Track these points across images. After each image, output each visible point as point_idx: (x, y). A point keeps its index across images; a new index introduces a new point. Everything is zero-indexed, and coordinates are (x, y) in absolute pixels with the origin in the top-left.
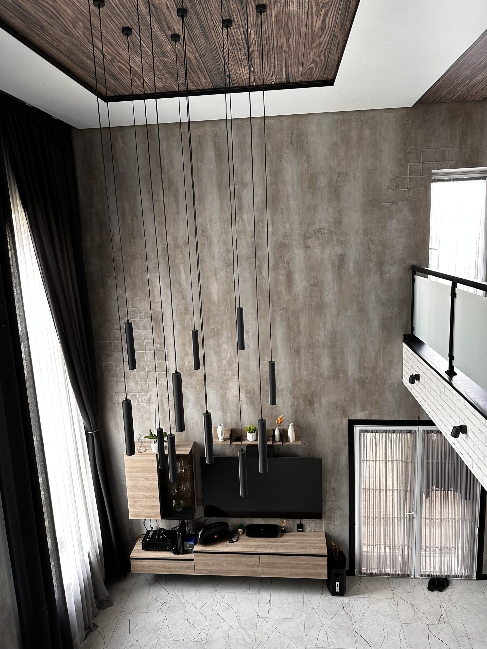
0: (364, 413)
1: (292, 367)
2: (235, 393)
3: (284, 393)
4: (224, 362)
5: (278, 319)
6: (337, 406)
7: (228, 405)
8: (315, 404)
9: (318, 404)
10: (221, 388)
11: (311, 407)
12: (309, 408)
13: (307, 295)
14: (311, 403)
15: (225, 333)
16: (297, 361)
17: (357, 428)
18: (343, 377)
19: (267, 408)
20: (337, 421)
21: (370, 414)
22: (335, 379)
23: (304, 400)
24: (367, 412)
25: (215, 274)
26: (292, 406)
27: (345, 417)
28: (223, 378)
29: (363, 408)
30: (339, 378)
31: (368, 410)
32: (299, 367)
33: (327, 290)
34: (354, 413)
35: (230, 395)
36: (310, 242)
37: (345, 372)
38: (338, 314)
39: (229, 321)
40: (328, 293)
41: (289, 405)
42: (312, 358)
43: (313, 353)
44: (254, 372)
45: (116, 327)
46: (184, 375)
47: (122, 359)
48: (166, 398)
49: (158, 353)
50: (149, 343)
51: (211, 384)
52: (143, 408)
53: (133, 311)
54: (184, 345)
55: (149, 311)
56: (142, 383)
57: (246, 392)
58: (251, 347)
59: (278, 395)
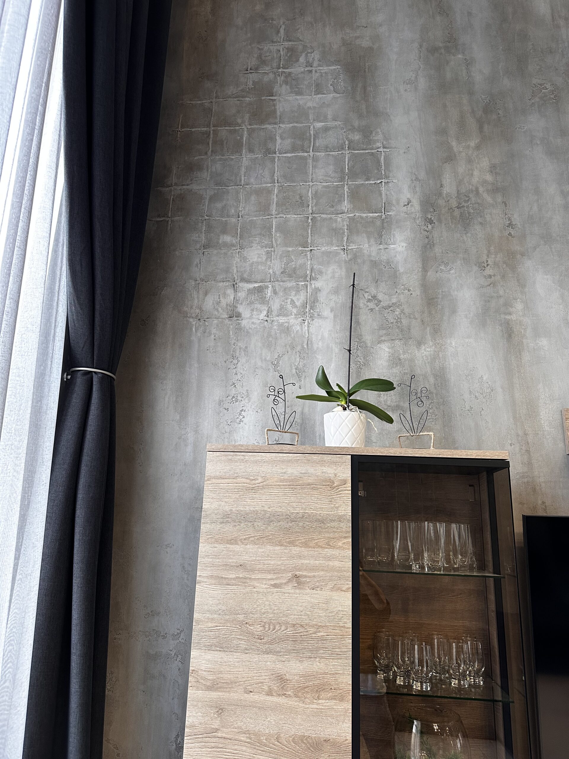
45: (231, 90)
46: (440, 221)
47: (233, 178)
48: (369, 301)
49: (354, 157)
50: (326, 129)
51: (538, 249)
52: (283, 335)
53: (287, 49)
54: (443, 132)
55: (335, 47)
56: (290, 249)
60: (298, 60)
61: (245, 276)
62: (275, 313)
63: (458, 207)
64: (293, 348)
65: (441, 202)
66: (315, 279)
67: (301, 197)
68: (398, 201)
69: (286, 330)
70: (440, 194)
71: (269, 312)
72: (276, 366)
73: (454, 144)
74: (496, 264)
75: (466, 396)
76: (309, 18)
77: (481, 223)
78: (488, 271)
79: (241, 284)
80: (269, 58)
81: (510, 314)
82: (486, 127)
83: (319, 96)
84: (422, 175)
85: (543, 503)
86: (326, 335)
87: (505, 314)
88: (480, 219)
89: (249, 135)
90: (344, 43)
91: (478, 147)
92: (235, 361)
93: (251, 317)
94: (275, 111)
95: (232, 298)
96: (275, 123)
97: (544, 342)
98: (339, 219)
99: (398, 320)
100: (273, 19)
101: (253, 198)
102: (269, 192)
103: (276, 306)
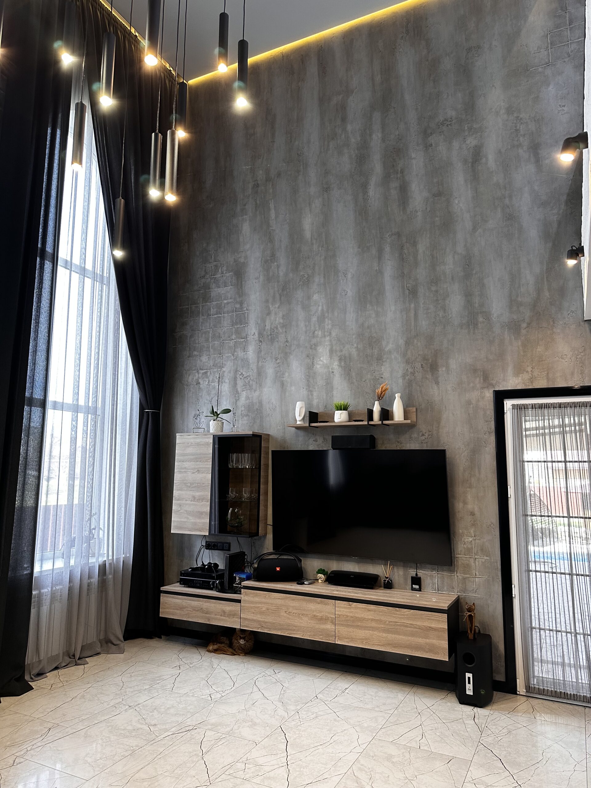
0: (520, 378)
1: (405, 317)
2: (325, 361)
3: (393, 357)
4: (314, 319)
5: (387, 249)
6: (475, 371)
7: (315, 380)
8: (440, 370)
9: (444, 369)
10: (308, 356)
11: (432, 375)
12: (429, 376)
13: (428, 209)
14: (433, 367)
15: (317, 279)
16: (412, 305)
17: (508, 404)
18: (483, 322)
19: (367, 381)
20: (474, 395)
21: (532, 380)
22: (471, 327)
23: (422, 365)
24: (526, 376)
25: (310, 204)
26: (404, 376)
27: (487, 387)
28: (310, 341)
29: (519, 370)
30: (477, 324)
31: (527, 372)
32: (416, 315)
33: (456, 198)
34: (504, 380)
36: (432, 140)
37: (487, 316)
38: (475, 229)
39: (322, 262)
40: (459, 201)
41: (400, 373)
42: (435, 298)
43: (437, 291)
44: (352, 329)
45: (196, 288)
46: (264, 341)
47: (197, 327)
48: (240, 375)
49: (237, 315)
50: (228, 303)
51: (295, 351)
52: (213, 390)
53: (215, 265)
54: (267, 301)
55: (231, 263)
56: (216, 356)
57: (340, 360)
58: (350, 293)
59: (384, 360)
60: (219, 271)
61: (201, 368)
62: (211, 382)
64: (216, 395)
65: (265, 333)
66: (224, 367)
67: (219, 334)
68: (251, 333)
70: (265, 330)
71: (209, 381)
72: (211, 402)
73: (271, 306)
74: (281, 358)
75: (268, 410)
76: (222, 249)
77: (277, 341)
78: (278, 361)
79: (200, 371)
80: (208, 271)
81: (283, 378)
82: (282, 297)
83: (226, 288)
84: (259, 322)
85: (287, 446)
86: (226, 389)
87: (282, 378)
88: (277, 340)
89: (202, 308)
90: (235, 261)
91: (279, 307)
92: (198, 401)
93: (203, 384)
94: (210, 296)
95: (197, 376)
96: (211, 302)
97: (293, 388)
98: (231, 343)
99: (249, 382)
100: (210, 251)
101: (204, 335)
102: (209, 332)
103: (211, 379)
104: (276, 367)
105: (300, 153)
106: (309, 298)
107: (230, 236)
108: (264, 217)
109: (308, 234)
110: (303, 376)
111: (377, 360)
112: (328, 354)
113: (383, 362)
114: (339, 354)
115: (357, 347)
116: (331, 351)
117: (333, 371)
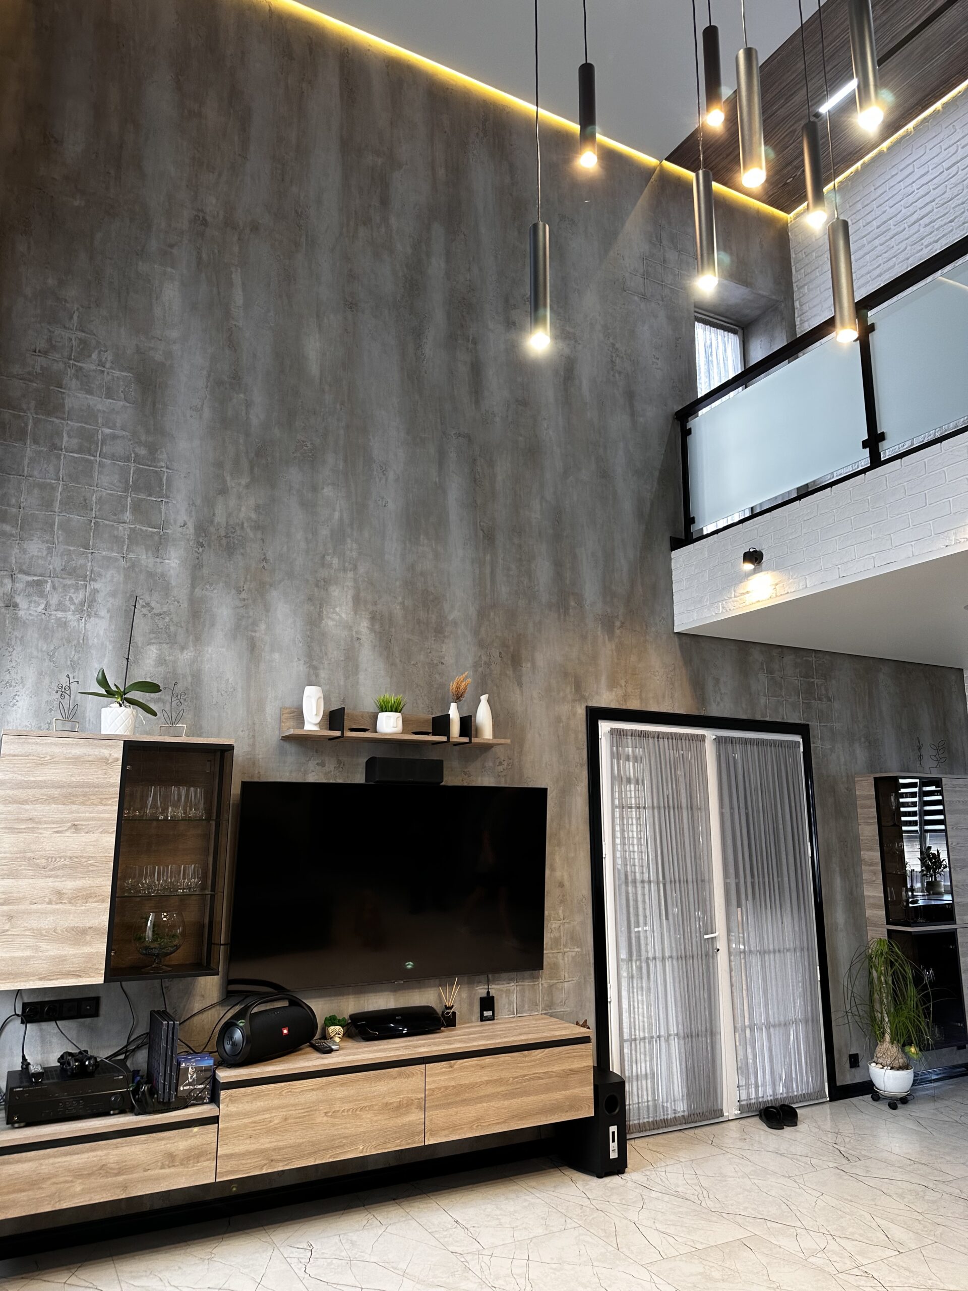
0: (614, 693)
1: (477, 571)
2: (344, 616)
3: (459, 632)
4: (324, 532)
5: (453, 455)
6: (566, 674)
7: (323, 648)
8: (524, 665)
9: (529, 665)
10: (310, 599)
11: (514, 671)
12: (510, 672)
13: (510, 419)
14: (515, 660)
15: (330, 459)
16: (488, 557)
17: (604, 727)
18: (575, 608)
19: (419, 665)
20: (564, 710)
21: (626, 697)
22: (561, 610)
23: (500, 653)
24: (620, 692)
25: (318, 316)
26: (476, 665)
27: (579, 700)
28: (316, 572)
29: (613, 684)
30: (568, 609)
32: (493, 573)
34: (597, 693)
35: (333, 620)
36: (515, 316)
37: (580, 600)
38: (565, 473)
39: (342, 432)
41: (470, 661)
42: (518, 556)
44: (395, 569)
45: (16, 369)
46: (209, 546)
47: (15, 466)
48: (143, 606)
49: (138, 471)
50: (114, 437)
51: (283, 583)
52: (60, 629)
53: (80, 339)
54: (219, 465)
55: (129, 352)
56: (72, 548)
57: (373, 619)
58: (391, 506)
59: (446, 634)
60: (90, 356)
61: (24, 567)
62: (53, 607)
63: (226, 537)
64: (69, 642)
65: (212, 529)
66: (95, 580)
67: (85, 500)
68: (175, 521)
69: (64, 624)
70: (212, 522)
71: (47, 606)
72: (51, 657)
73: (228, 478)
74: (250, 590)
75: (214, 693)
76: (104, 312)
77: (242, 554)
78: (243, 595)
79: (19, 576)
80: (60, 344)
81: (255, 631)
82: (256, 470)
83: (109, 400)
84: (198, 502)
86: (101, 633)
87: (252, 631)
88: (242, 551)
89: (35, 424)
90: (138, 351)
91: (247, 486)
92: (11, 649)
93: (28, 609)
94: (63, 405)
95: (9, 587)
96: (63, 419)
97: (276, 656)
98: (120, 528)
99: (167, 627)
100: (66, 301)
101: (36, 491)
102: (53, 489)
103: (54, 600)
104: (237, 607)
105: (301, 212)
106: (315, 489)
107: (128, 293)
108: (219, 293)
109: (314, 369)
110: (298, 636)
111: (435, 632)
112: (351, 604)
113: (444, 637)
114: (371, 607)
115: (402, 604)
116: (357, 600)
117: (359, 636)
